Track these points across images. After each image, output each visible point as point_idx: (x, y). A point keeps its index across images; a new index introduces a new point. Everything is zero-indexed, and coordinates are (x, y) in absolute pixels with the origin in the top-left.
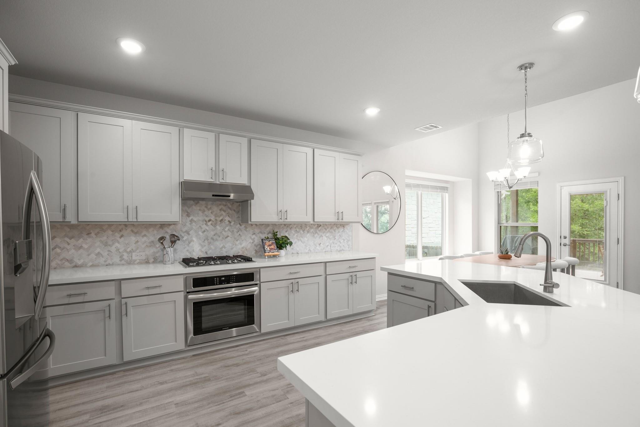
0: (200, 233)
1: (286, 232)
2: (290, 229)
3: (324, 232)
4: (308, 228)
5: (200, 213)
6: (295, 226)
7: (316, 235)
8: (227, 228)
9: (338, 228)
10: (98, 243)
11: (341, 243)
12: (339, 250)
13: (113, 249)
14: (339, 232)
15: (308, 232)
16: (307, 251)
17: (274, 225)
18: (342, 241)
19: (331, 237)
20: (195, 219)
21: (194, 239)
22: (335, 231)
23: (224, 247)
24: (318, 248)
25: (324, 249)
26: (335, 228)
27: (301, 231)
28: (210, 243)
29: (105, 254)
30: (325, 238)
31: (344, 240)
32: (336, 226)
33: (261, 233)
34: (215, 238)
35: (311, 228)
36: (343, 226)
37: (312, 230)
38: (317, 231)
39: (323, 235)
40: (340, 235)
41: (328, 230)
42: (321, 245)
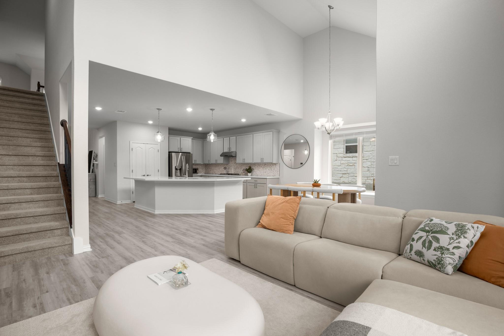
0: (234, 167)
1: (254, 166)
2: (256, 165)
3: (267, 167)
4: (261, 165)
5: (234, 160)
6: (257, 164)
7: (264, 168)
8: (239, 165)
9: (273, 165)
10: (218, 169)
11: (274, 172)
12: (273, 175)
13: (220, 170)
14: (273, 167)
15: (261, 167)
16: (261, 175)
17: (250, 164)
18: (275, 171)
19: (270, 169)
20: (233, 162)
21: (232, 168)
22: (271, 166)
23: (238, 171)
24: (265, 174)
25: (267, 174)
26: (272, 165)
27: (259, 167)
28: (235, 170)
29: (219, 171)
30: (267, 170)
31: (276, 171)
32: (272, 164)
33: (247, 167)
34: (236, 168)
35: (262, 165)
36: (276, 165)
37: (263, 166)
38: (265, 167)
39: (267, 168)
40: (274, 169)
41: (268, 166)
42: (266, 173)
